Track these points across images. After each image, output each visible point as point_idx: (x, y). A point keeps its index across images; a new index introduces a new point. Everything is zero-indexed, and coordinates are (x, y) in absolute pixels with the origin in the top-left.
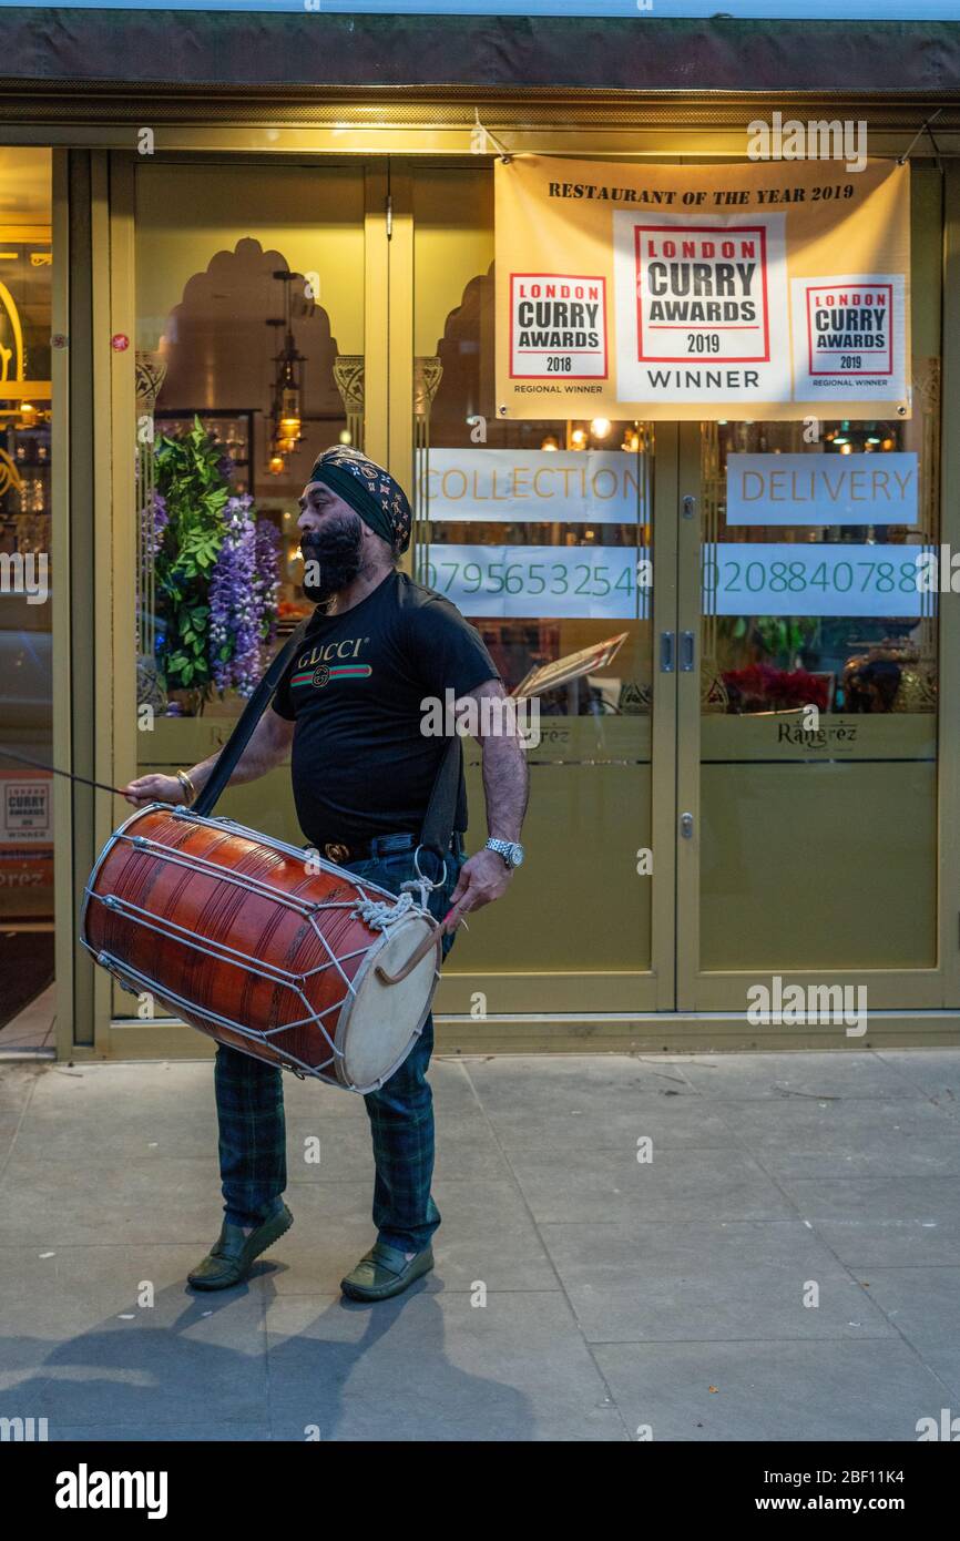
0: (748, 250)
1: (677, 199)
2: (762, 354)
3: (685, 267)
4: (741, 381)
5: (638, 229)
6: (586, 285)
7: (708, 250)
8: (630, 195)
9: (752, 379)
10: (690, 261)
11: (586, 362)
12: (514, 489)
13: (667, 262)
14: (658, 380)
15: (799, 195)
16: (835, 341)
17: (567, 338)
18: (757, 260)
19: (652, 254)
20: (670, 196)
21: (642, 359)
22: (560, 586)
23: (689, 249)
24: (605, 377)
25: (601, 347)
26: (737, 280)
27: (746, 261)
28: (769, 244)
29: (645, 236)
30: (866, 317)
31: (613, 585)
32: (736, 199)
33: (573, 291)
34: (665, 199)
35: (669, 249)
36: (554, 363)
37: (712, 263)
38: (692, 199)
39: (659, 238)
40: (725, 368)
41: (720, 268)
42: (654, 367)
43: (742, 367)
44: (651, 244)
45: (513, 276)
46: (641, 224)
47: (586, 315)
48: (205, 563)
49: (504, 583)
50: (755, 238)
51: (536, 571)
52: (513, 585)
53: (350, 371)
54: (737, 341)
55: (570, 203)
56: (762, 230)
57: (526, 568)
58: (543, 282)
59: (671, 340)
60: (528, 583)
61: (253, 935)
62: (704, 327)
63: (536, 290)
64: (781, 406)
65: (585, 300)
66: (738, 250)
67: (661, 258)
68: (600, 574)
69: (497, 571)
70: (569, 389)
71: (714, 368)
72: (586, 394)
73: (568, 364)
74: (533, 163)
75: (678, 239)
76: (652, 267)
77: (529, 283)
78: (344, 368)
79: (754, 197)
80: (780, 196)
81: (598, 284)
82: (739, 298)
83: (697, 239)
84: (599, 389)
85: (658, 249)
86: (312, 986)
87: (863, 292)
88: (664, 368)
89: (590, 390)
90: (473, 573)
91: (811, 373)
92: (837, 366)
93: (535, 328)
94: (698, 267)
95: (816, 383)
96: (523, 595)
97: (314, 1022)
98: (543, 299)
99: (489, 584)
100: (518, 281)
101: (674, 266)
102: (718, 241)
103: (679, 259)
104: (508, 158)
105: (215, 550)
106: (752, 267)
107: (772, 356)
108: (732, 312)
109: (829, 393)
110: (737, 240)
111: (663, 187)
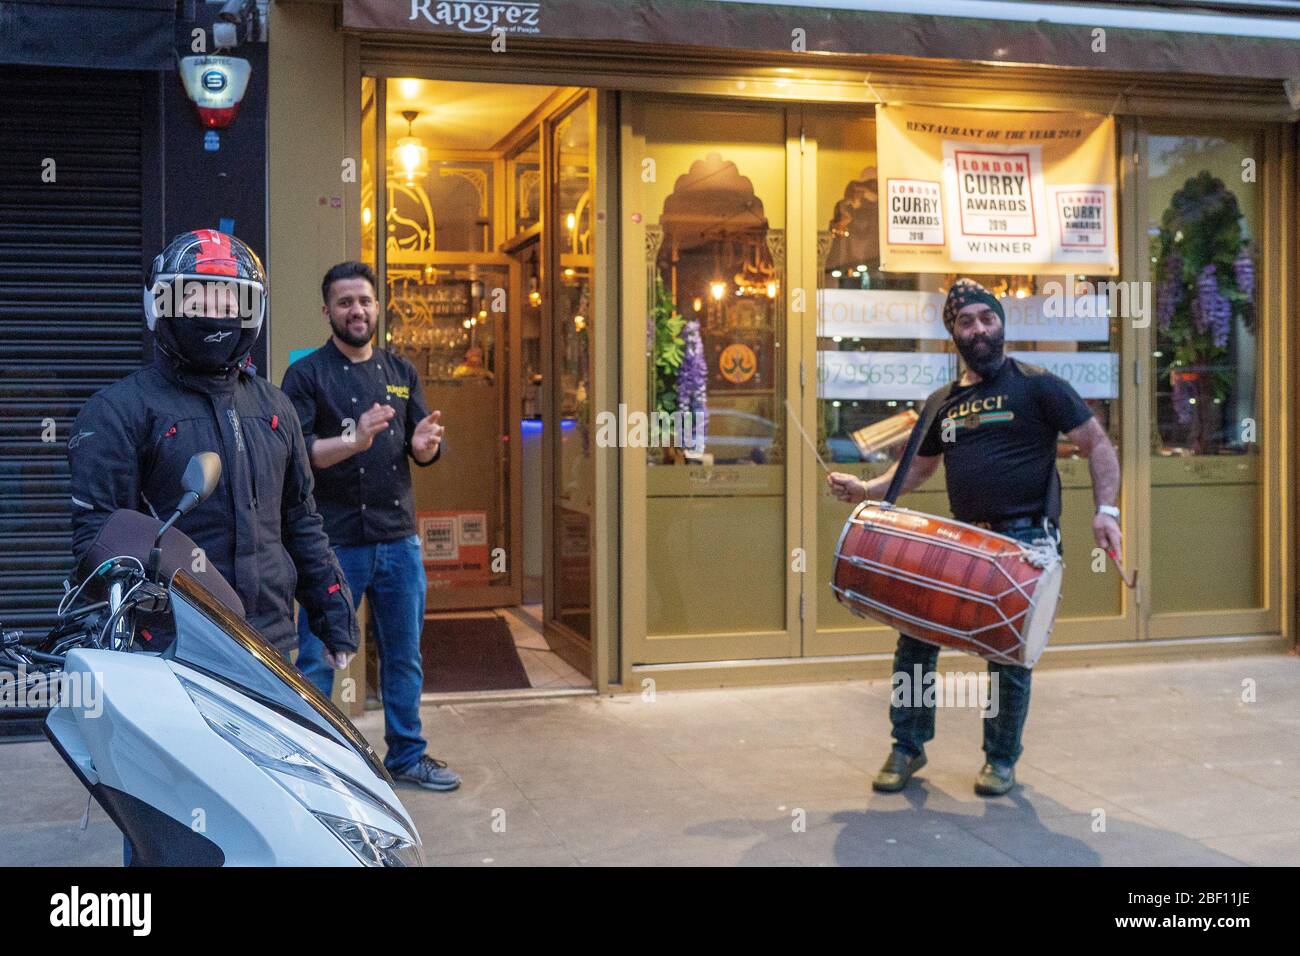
0: (1019, 168)
1: (984, 134)
2: (1031, 232)
3: (984, 177)
4: (1021, 249)
5: (957, 152)
6: (931, 186)
7: (997, 167)
8: (955, 131)
9: (1027, 248)
10: (987, 174)
11: (933, 235)
12: (875, 316)
13: (974, 174)
14: (974, 247)
15: (1052, 134)
16: (1075, 225)
17: (922, 220)
18: (1025, 174)
19: (965, 168)
20: (980, 132)
21: (964, 234)
22: (903, 378)
23: (986, 166)
24: (944, 245)
25: (941, 226)
26: (1014, 185)
27: (1019, 175)
28: (1032, 164)
29: (961, 157)
30: (1091, 210)
31: (935, 377)
32: (1017, 135)
33: (923, 191)
34: (976, 133)
35: (975, 166)
36: (913, 235)
37: (1000, 175)
38: (993, 135)
39: (969, 158)
40: (1011, 241)
41: (1004, 178)
42: (972, 239)
43: (1021, 240)
44: (964, 163)
45: (888, 179)
46: (960, 148)
47: (931, 206)
48: (676, 365)
49: (870, 377)
50: (1022, 160)
51: (889, 369)
52: (875, 377)
53: (776, 239)
54: (1018, 223)
55: (920, 135)
56: (1027, 155)
57: (883, 368)
58: (907, 184)
59: (979, 221)
60: (885, 377)
61: (959, 574)
62: (997, 215)
63: (902, 189)
64: (1045, 265)
65: (930, 196)
66: (1014, 167)
67: (971, 171)
68: (927, 371)
69: (865, 369)
70: (922, 252)
71: (1005, 241)
72: (933, 256)
73: (921, 236)
74: (899, 108)
75: (980, 159)
76: (967, 176)
77: (898, 184)
78: (773, 237)
79: (1027, 135)
80: (1042, 134)
81: (936, 187)
82: (1016, 197)
83: (991, 160)
84: (940, 252)
85: (969, 165)
86: (1004, 603)
87: (1090, 195)
88: (976, 240)
89: (936, 253)
90: (851, 370)
91: (1063, 245)
92: (1076, 240)
93: (902, 213)
94: (992, 177)
95: (1066, 251)
96: (881, 384)
97: (1007, 626)
98: (907, 194)
99: (861, 377)
100: (891, 183)
101: (978, 177)
102: (1002, 161)
103: (981, 172)
104: (885, 105)
105: (680, 356)
106: (1022, 178)
107: (1038, 231)
108: (1013, 206)
109: (1072, 258)
110: (1013, 161)
111: (976, 126)
